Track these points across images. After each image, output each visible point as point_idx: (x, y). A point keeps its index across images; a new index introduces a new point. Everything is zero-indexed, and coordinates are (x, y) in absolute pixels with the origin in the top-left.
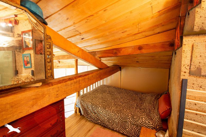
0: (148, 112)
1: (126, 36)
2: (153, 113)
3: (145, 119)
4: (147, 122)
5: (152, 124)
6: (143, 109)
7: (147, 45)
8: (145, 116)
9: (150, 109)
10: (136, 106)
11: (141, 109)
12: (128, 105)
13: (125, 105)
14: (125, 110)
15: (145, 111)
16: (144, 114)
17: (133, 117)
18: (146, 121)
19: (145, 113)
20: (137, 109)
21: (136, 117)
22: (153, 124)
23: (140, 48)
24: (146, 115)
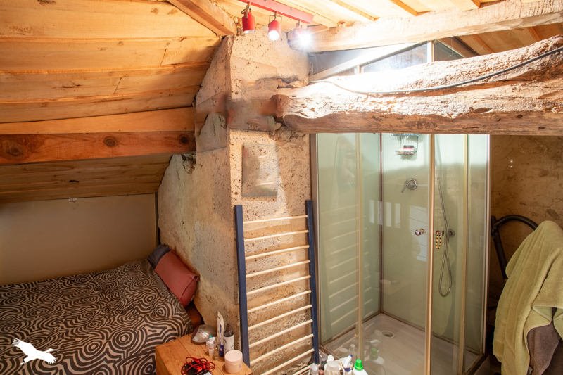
0: (147, 309)
1: (72, 99)
2: (164, 304)
3: (152, 327)
4: (159, 331)
5: (170, 330)
6: (128, 309)
7: (129, 134)
8: (147, 322)
9: (150, 299)
10: (102, 313)
11: (123, 313)
12: (76, 321)
13: (62, 328)
14: (77, 339)
15: (138, 311)
16: (140, 319)
17: (117, 341)
18: (155, 331)
19: (143, 315)
20: (112, 319)
21: (127, 337)
22: (172, 326)
23: (110, 141)
24: (146, 317)
